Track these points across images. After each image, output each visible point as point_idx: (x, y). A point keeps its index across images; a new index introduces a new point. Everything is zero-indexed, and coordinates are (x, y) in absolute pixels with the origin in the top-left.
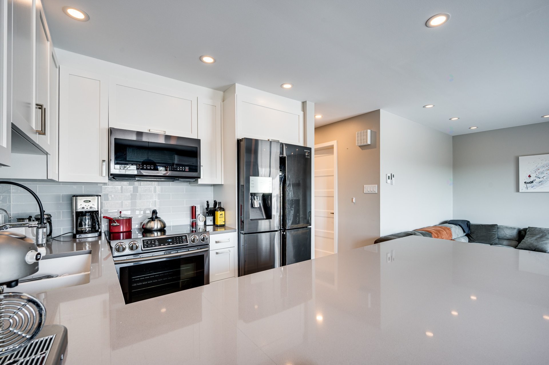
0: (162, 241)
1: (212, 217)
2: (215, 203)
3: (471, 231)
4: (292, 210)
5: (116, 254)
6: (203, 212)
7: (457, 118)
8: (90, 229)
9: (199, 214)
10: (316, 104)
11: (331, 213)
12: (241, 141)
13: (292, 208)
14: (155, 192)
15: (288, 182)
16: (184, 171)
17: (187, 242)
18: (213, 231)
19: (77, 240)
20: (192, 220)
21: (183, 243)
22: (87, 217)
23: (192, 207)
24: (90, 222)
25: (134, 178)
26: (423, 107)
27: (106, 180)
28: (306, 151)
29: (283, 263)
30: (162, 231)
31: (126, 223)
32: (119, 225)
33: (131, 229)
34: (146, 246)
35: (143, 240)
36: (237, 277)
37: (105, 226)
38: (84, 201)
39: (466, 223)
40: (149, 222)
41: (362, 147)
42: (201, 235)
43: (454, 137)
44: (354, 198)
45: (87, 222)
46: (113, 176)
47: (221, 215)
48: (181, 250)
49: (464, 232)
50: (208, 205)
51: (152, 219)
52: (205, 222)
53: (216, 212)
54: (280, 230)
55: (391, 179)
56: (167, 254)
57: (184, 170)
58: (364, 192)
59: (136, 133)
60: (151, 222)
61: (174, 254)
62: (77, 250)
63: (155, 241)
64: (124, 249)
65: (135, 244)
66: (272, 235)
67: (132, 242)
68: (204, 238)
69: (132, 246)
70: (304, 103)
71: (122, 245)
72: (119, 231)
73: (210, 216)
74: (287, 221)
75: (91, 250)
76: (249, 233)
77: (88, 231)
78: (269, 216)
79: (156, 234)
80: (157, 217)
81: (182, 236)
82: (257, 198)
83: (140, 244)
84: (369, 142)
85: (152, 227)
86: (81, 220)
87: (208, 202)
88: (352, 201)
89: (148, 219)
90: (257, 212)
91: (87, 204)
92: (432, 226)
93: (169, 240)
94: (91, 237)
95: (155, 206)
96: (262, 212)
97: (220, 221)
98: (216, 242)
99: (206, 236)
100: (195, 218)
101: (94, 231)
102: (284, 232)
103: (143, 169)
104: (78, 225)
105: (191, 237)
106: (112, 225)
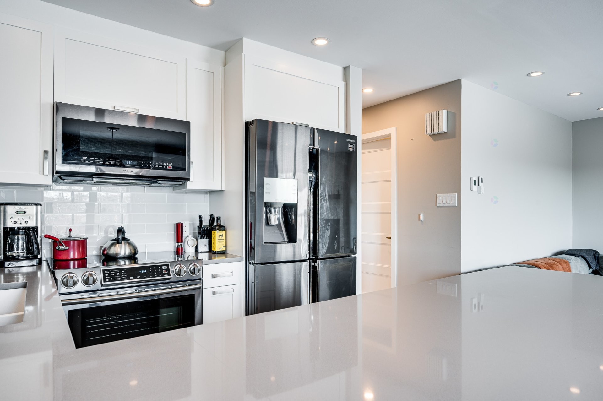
0: (131, 273)
1: (207, 240)
2: (212, 219)
3: (601, 266)
4: (327, 229)
5: (63, 290)
6: (194, 233)
7: (580, 94)
8: (25, 255)
9: (188, 236)
10: (363, 70)
11: (387, 238)
12: (250, 125)
13: (328, 227)
14: (122, 202)
15: (321, 188)
16: (166, 169)
17: (170, 275)
18: (209, 259)
19: (6, 270)
20: (177, 243)
21: (163, 276)
22: (20, 237)
23: (178, 225)
24: (25, 245)
25: (91, 179)
26: (528, 75)
27: (49, 180)
28: (349, 140)
29: (314, 298)
30: (132, 259)
31: (79, 246)
32: (68, 249)
33: (85, 255)
34: (107, 279)
35: (104, 271)
36: (244, 316)
37: (47, 251)
38: (17, 212)
39: (593, 254)
40: (112, 245)
41: (435, 136)
42: (190, 265)
43: (574, 123)
44: (422, 214)
45: (21, 243)
46: (59, 175)
47: (221, 237)
48: (160, 286)
49: (590, 267)
50: (201, 222)
51: (117, 241)
52: (197, 248)
53: (213, 232)
54: (310, 259)
55: (479, 185)
56: (138, 292)
57: (165, 167)
58: (437, 205)
59: (94, 111)
60: (115, 245)
61: (149, 292)
62: (5, 282)
63: (121, 273)
64: (75, 283)
65: (92, 276)
66: (297, 266)
67: (86, 272)
68: (194, 268)
69: (88, 278)
70: (346, 69)
71: (72, 277)
72: (68, 258)
73: (204, 239)
74: (320, 245)
75: (26, 283)
76: (262, 264)
77: (22, 257)
78: (292, 238)
79: (122, 262)
80: (124, 239)
81: (161, 266)
82: (275, 211)
83: (98, 276)
84: (445, 129)
85: (117, 252)
86: (13, 241)
87: (200, 217)
88: (419, 218)
89: (111, 240)
90: (274, 232)
91: (21, 217)
92: (541, 257)
93: (143, 271)
94: (26, 266)
95: (122, 222)
96: (282, 232)
97: (218, 246)
98: (213, 276)
99: (197, 266)
100: (182, 242)
101: (30, 257)
102: (315, 262)
103: (104, 165)
104: (7, 248)
105: (175, 267)
106: (58, 250)
